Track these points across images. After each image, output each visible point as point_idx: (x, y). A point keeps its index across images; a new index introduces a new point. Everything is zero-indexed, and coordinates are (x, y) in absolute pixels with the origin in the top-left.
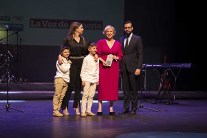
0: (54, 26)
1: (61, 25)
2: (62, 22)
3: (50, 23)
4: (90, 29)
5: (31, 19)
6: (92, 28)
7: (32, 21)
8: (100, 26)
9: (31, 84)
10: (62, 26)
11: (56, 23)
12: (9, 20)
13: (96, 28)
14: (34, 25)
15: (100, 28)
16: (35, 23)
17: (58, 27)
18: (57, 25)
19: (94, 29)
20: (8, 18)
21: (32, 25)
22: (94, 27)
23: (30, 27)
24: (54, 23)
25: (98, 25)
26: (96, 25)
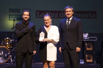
0: (56, 16)
1: (61, 15)
2: (63, 13)
3: (53, 14)
4: (86, 18)
5: (37, 11)
6: (88, 17)
7: (38, 13)
8: (95, 15)
9: (37, 63)
10: (63, 16)
11: (57, 14)
12: (19, 12)
13: (90, 17)
14: (39, 15)
15: (95, 17)
16: (40, 14)
17: (59, 17)
18: (58, 15)
19: (89, 18)
20: (18, 10)
21: (38, 16)
22: (89, 16)
23: (36, 17)
24: (55, 14)
25: (93, 14)
26: (90, 15)
